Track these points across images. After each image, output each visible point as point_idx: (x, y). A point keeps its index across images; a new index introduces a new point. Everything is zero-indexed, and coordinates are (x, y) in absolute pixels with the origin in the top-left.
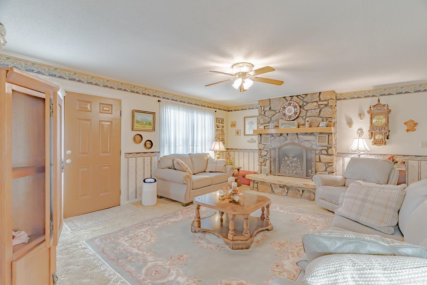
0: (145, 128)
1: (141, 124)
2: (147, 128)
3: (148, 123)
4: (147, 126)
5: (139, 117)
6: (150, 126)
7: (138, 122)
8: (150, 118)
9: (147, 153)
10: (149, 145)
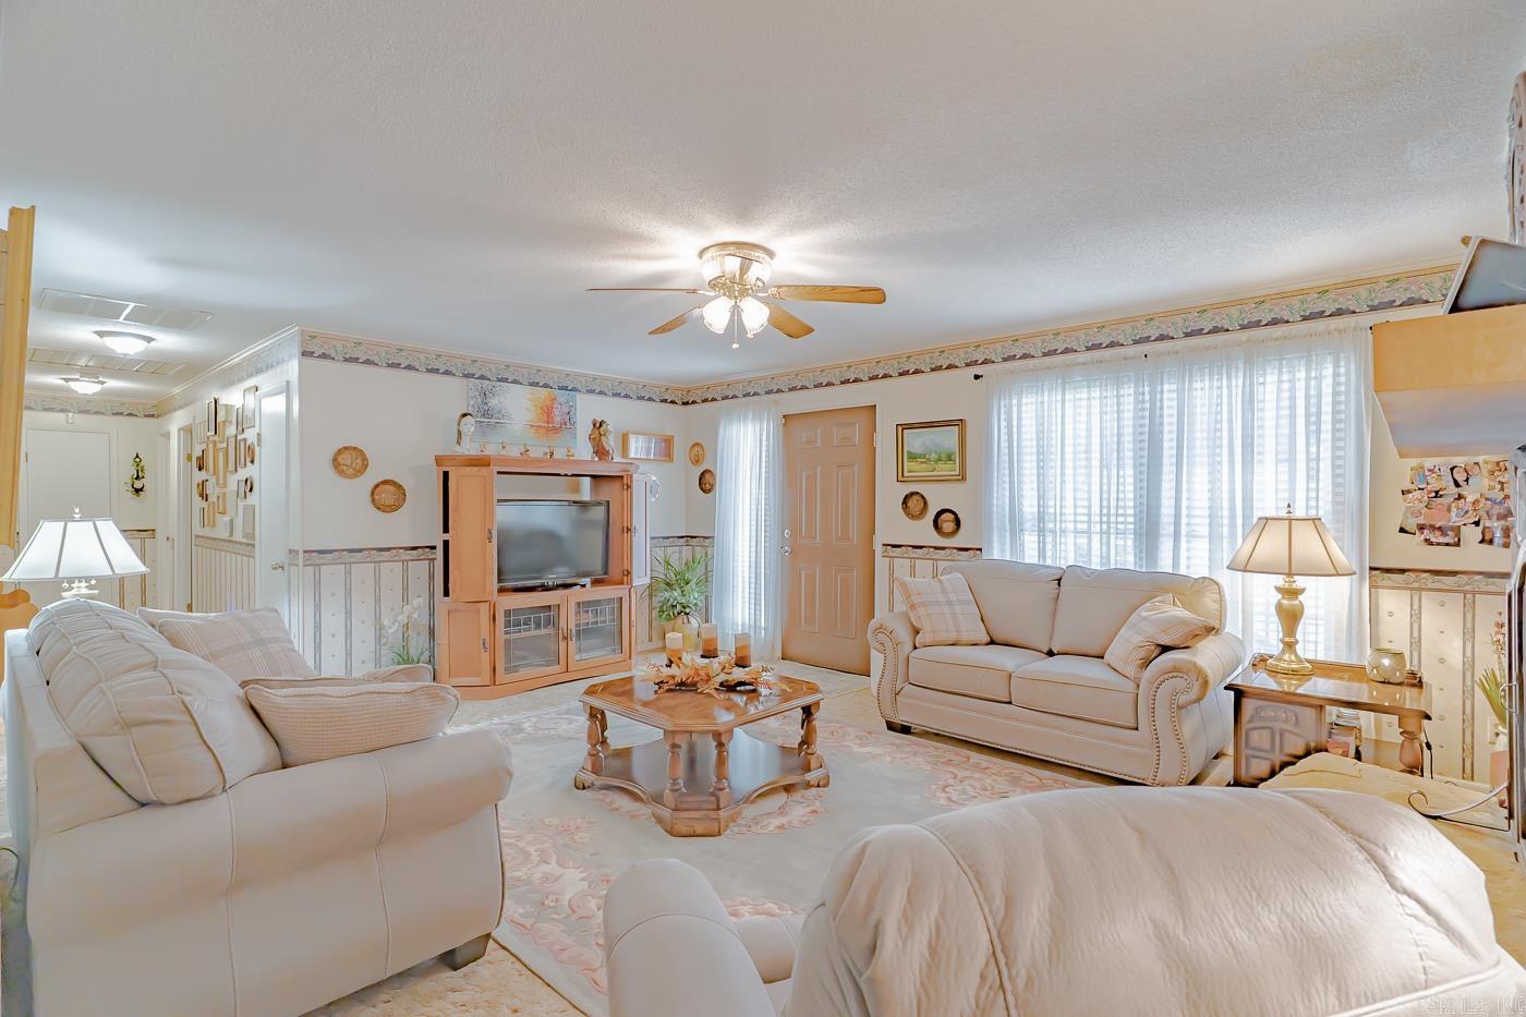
0: (935, 473)
1: (922, 463)
2: (940, 473)
3: (943, 456)
4: (940, 465)
5: (916, 441)
6: (949, 465)
7: (912, 457)
8: (948, 439)
9: (943, 548)
10: (948, 526)
